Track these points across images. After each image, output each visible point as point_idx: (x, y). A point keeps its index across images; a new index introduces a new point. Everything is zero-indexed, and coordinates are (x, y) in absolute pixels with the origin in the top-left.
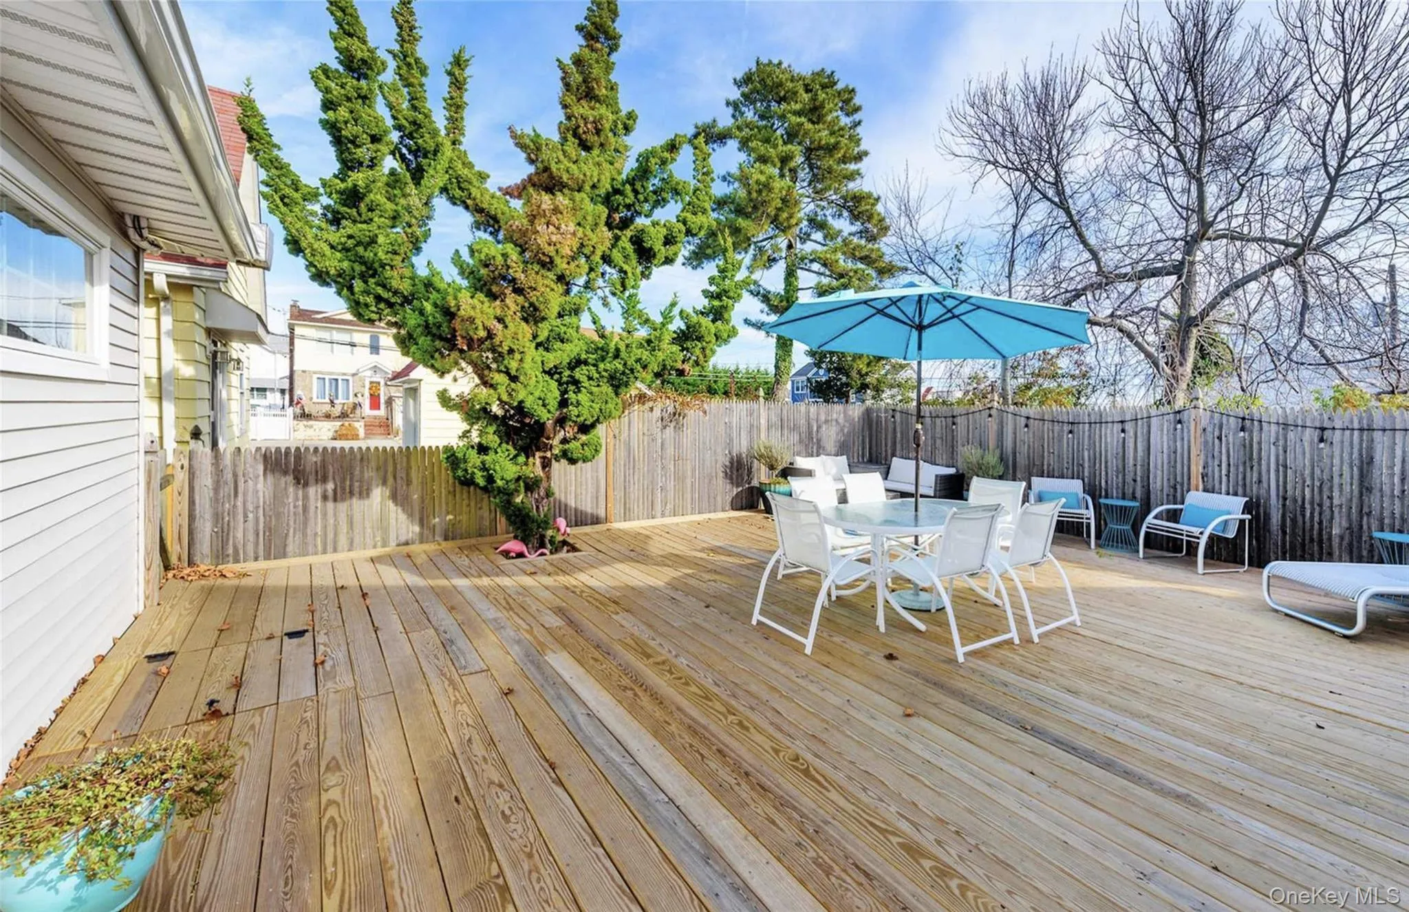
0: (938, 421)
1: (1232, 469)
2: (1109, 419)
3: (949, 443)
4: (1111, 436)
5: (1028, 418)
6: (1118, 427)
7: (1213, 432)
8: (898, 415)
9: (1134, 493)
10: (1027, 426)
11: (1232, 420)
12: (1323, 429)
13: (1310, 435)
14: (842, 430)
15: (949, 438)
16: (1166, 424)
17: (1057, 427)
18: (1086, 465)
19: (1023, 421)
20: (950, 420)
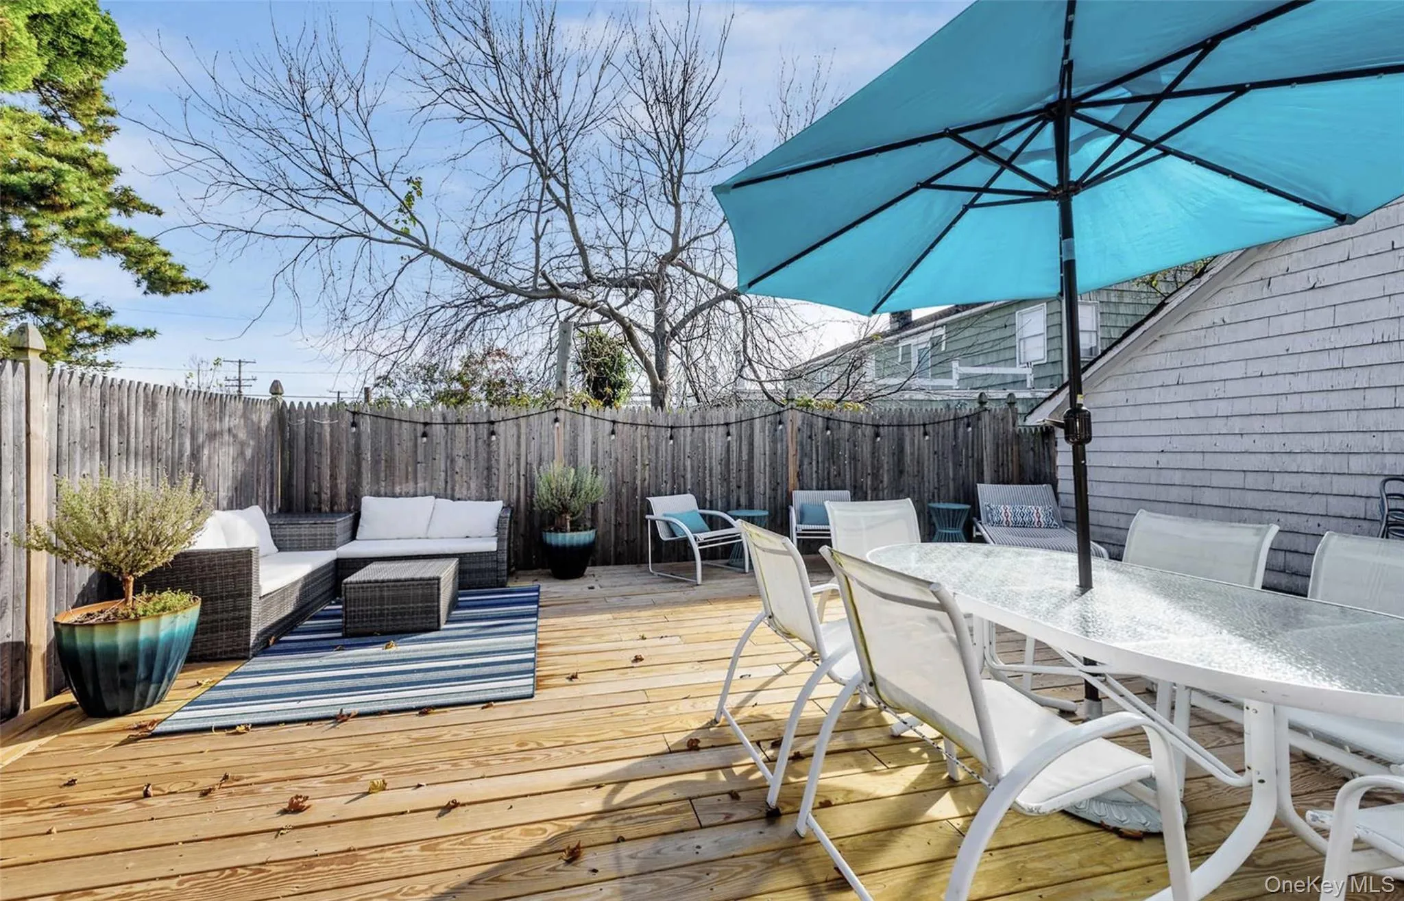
0: (460, 430)
1: (820, 465)
2: (715, 422)
3: (483, 464)
4: (715, 440)
5: (614, 422)
6: (722, 430)
7: (806, 432)
8: (366, 425)
9: (738, 501)
10: (613, 432)
11: (820, 419)
12: (878, 426)
13: (869, 431)
14: (242, 453)
15: (483, 455)
16: (768, 425)
17: (653, 432)
18: (689, 476)
19: (608, 427)
20: (484, 430)
